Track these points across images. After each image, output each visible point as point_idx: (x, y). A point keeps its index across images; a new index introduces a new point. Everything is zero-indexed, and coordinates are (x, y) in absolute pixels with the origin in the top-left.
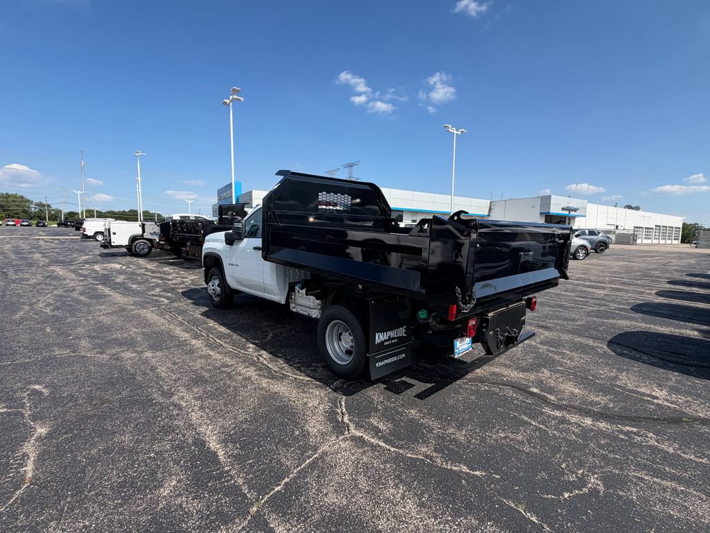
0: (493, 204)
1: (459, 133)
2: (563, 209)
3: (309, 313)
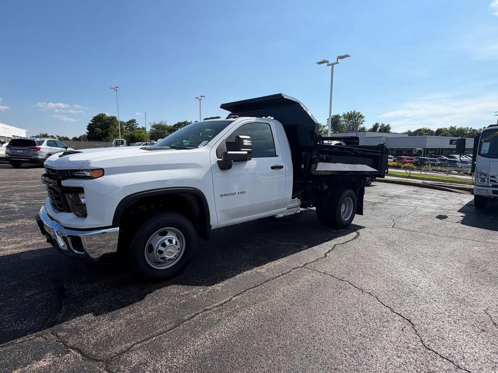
3: (296, 211)
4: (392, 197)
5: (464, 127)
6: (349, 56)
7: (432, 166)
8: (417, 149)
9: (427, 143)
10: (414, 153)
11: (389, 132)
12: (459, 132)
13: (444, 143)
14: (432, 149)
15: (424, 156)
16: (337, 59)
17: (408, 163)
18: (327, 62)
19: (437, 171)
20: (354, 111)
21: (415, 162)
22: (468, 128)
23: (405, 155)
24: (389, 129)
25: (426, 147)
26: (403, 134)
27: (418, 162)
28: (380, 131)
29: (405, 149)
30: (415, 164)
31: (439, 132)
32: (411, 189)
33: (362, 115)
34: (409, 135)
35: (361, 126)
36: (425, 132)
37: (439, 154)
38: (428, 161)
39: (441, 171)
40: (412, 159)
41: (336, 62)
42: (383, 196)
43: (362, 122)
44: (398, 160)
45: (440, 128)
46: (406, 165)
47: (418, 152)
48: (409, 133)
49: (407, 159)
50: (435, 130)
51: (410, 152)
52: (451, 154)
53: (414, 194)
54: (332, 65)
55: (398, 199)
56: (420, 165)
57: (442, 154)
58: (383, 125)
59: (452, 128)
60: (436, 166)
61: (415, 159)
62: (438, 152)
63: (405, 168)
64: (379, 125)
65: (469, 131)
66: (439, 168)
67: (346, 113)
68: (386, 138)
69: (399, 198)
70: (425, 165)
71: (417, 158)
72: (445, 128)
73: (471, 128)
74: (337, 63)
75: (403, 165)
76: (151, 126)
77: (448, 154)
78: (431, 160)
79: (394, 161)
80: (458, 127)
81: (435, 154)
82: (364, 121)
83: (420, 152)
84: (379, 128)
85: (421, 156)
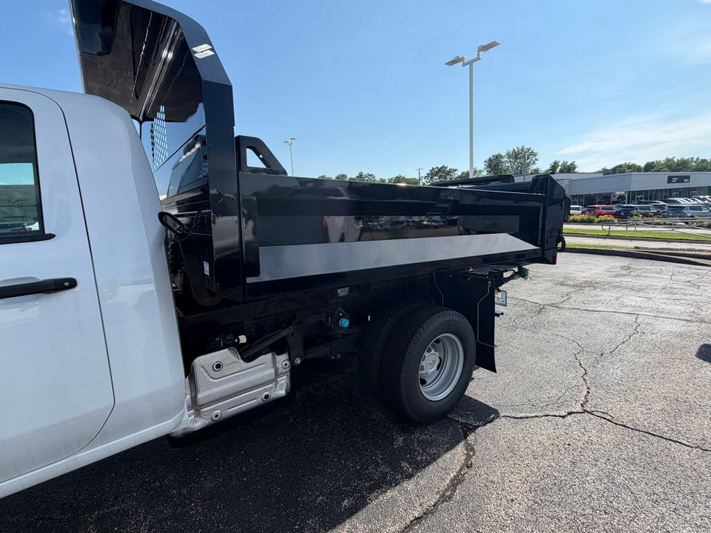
3: (267, 397)
4: (580, 287)
5: (686, 157)
6: (498, 44)
7: (643, 217)
8: (617, 193)
9: (633, 184)
10: (613, 199)
11: (574, 172)
12: (680, 165)
13: (659, 182)
14: (640, 192)
15: (628, 203)
16: (478, 52)
17: (605, 214)
18: (462, 59)
19: (654, 224)
20: (523, 147)
21: (616, 213)
22: (692, 158)
23: (600, 203)
24: (575, 168)
25: (633, 190)
26: (595, 173)
27: (620, 212)
28: (561, 171)
29: (600, 195)
30: (616, 215)
31: (649, 167)
32: (617, 264)
33: (534, 151)
34: (604, 174)
35: (533, 167)
36: (629, 168)
37: (651, 198)
38: (637, 209)
39: (659, 224)
40: (611, 209)
41: (476, 56)
42: (562, 284)
43: (534, 163)
44: (589, 210)
45: (650, 161)
46: (602, 218)
47: (618, 198)
48: (605, 172)
49: (603, 209)
50: (643, 165)
51: (606, 199)
52: (670, 197)
53: (624, 275)
54: (471, 63)
55: (593, 293)
56: (624, 216)
57: (656, 198)
58: (564, 164)
59: (668, 160)
60: (651, 216)
61: (615, 208)
62: (650, 196)
63: (600, 223)
64: (560, 164)
65: (695, 162)
66: (656, 220)
67: (511, 150)
68: (570, 181)
69: (595, 288)
70: (632, 216)
71: (619, 206)
72: (658, 160)
73: (697, 159)
74: (478, 59)
75: (597, 217)
77: (666, 197)
78: (641, 208)
79: (583, 213)
80: (678, 157)
81: (646, 199)
82: (537, 160)
83: (622, 197)
84: (560, 167)
85: (624, 203)
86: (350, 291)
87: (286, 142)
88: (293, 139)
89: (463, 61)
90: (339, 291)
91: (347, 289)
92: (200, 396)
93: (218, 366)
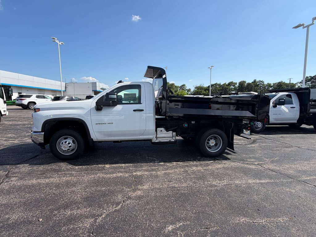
0: (67, 85)
1: (61, 44)
2: (101, 89)
3: (170, 140)
16: (313, 20)
18: (303, 25)
41: (312, 23)
54: (308, 27)
76: (194, 87)
86: (195, 122)
87: (209, 68)
88: (212, 66)
89: (304, 26)
90: (192, 122)
91: (194, 122)
92: (157, 136)
93: (161, 131)
